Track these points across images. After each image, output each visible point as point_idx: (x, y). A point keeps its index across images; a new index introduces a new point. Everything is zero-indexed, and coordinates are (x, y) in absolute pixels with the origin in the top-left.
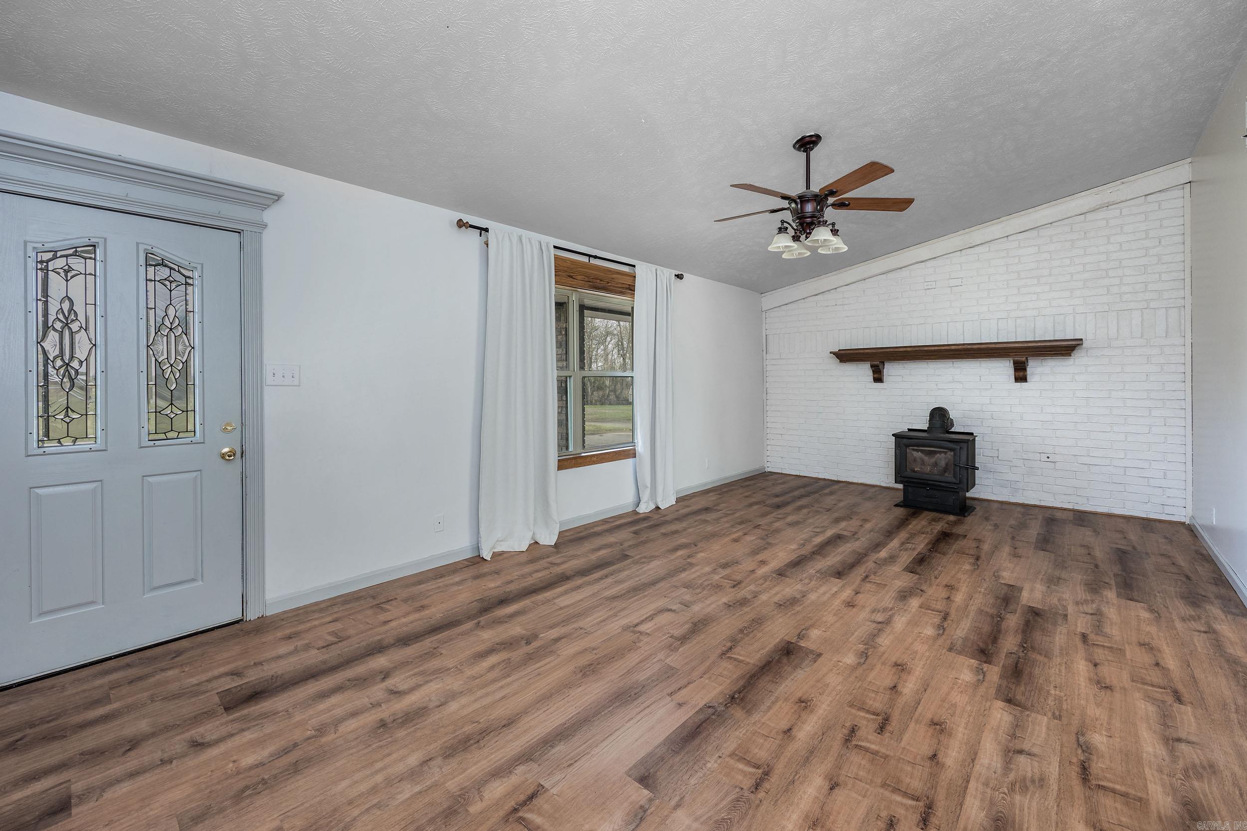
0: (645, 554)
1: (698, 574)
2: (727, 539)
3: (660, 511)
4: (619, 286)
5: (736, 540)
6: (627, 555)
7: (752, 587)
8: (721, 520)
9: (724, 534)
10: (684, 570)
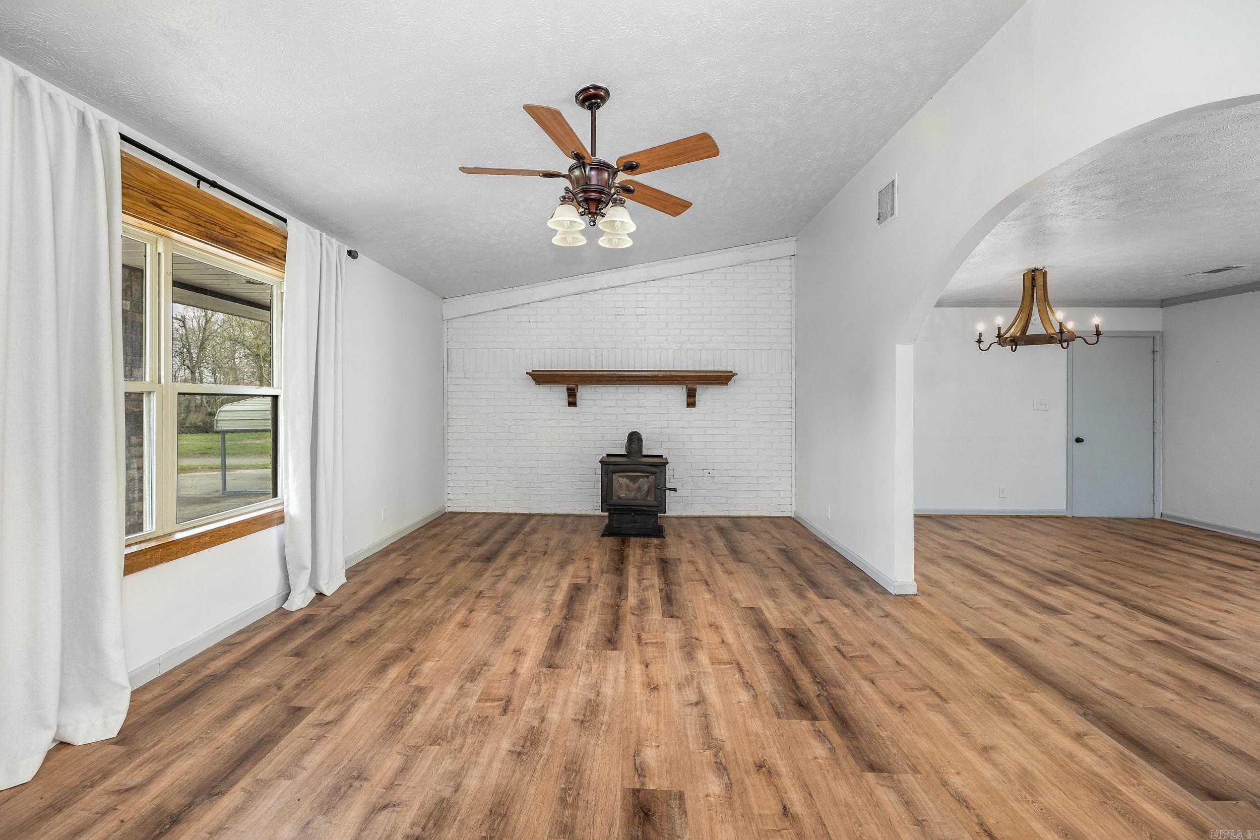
0: (333, 694)
1: (440, 705)
2: (451, 626)
3: (326, 600)
4: (257, 245)
5: (464, 625)
6: (300, 709)
7: (529, 704)
8: (427, 594)
9: (443, 619)
10: (415, 705)
